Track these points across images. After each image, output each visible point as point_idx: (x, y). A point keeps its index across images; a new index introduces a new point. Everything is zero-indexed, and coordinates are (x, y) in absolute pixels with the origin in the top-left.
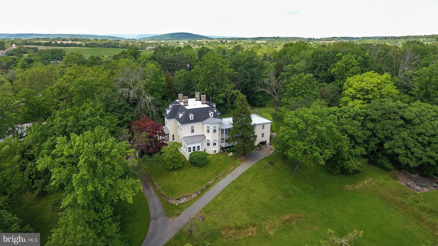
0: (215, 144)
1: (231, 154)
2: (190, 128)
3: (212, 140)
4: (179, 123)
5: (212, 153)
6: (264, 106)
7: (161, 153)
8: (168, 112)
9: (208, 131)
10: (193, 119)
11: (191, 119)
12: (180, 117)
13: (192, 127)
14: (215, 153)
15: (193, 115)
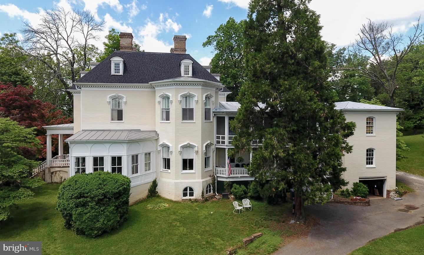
0: (188, 164)
1: (247, 203)
2: (110, 100)
3: (176, 145)
5: (178, 196)
10: (121, 73)
13: (116, 100)
14: (188, 197)
15: (118, 59)
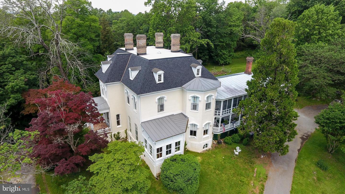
0: (205, 132)
1: (239, 149)
2: (157, 101)
3: (201, 124)
4: (129, 90)
5: (200, 150)
6: (229, 64)
7: (91, 174)
8: (105, 68)
9: (195, 107)
10: (162, 81)
11: (158, 82)
12: (132, 79)
13: (161, 99)
14: (205, 149)
15: (161, 72)
